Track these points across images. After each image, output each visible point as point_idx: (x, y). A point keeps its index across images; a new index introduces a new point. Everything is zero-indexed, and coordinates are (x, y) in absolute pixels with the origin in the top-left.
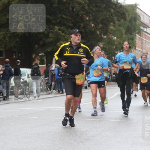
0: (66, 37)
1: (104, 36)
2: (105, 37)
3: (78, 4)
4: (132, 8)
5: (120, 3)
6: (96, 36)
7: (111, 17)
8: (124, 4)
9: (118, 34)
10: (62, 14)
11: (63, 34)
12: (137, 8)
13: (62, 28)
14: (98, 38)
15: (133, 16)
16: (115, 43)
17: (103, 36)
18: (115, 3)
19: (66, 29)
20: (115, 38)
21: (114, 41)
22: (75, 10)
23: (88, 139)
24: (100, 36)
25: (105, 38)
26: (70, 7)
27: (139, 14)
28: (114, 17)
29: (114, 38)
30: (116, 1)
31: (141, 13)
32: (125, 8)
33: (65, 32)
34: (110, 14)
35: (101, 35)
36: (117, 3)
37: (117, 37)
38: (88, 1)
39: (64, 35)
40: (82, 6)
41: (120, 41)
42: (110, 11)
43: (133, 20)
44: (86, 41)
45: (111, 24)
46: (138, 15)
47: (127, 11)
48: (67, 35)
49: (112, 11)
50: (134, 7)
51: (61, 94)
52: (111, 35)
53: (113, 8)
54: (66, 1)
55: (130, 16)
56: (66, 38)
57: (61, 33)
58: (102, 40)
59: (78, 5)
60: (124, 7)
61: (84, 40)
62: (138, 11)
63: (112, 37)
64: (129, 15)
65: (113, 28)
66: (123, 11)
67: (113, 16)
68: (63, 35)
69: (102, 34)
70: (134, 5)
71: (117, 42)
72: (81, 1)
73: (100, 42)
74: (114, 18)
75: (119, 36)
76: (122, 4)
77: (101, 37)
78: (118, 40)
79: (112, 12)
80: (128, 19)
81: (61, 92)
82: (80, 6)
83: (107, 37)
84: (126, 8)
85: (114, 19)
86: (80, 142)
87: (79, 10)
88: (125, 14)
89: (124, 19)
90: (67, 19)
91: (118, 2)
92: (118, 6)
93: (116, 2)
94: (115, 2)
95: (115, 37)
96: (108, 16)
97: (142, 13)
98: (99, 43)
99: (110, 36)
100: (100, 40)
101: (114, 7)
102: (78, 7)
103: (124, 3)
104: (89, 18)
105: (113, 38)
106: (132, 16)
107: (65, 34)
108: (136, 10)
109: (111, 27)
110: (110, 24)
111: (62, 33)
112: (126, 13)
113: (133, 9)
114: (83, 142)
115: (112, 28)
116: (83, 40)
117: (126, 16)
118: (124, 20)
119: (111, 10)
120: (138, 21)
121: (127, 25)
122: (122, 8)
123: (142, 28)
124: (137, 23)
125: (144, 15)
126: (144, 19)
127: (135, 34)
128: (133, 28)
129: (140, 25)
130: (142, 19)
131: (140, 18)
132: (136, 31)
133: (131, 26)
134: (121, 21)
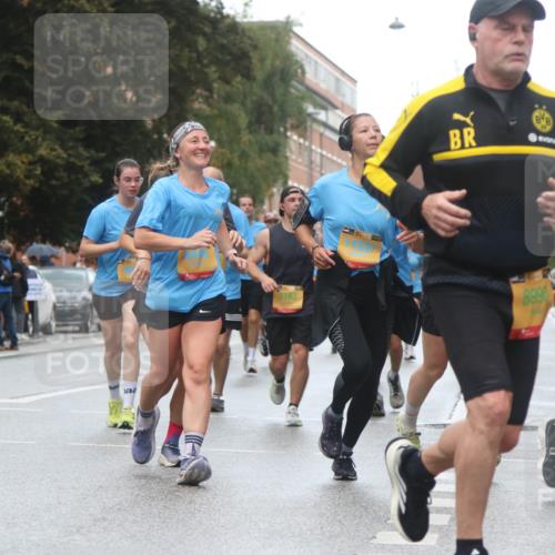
0: (27, 138)
4: (273, 36)
5: (228, 16)
6: (139, 137)
7: (198, 66)
8: (245, 20)
9: (222, 132)
10: (16, 54)
11: (18, 127)
12: (291, 35)
13: (16, 103)
14: (149, 145)
15: (278, 63)
17: (165, 136)
18: (212, 15)
23: (104, 519)
24: (156, 136)
27: (299, 59)
28: (207, 66)
30: (217, 7)
31: (307, 56)
32: (248, 33)
33: (26, 119)
34: (194, 55)
35: (160, 134)
36: (219, 16)
37: (219, 142)
39: (22, 130)
41: (229, 156)
42: (192, 46)
43: (276, 79)
44: (103, 155)
45: (198, 91)
46: (297, 62)
47: (255, 47)
48: (32, 133)
49: (202, 43)
50: (281, 32)
51: (7, 349)
53: (204, 34)
54: (29, 4)
55: (268, 62)
56: (27, 143)
57: (11, 123)
60: (243, 31)
61: (97, 151)
62: (295, 46)
64: (262, 60)
65: (204, 107)
66: (242, 45)
67: (205, 62)
68: (18, 131)
69: (164, 130)
70: (282, 22)
71: (217, 158)
73: (155, 159)
74: (206, 70)
75: (225, 138)
76: (238, 19)
77: (161, 138)
78: (224, 150)
79: (201, 49)
80: (259, 74)
81: (7, 344)
84: (252, 35)
85: (206, 74)
86: (75, 530)
88: (249, 58)
89: (243, 76)
91: (221, 13)
92: (221, 26)
93: (216, 13)
94: (212, 11)
96: (185, 65)
97: (311, 54)
98: (152, 160)
100: (156, 152)
101: (207, 29)
103: (246, 16)
106: (272, 66)
107: (26, 125)
108: (288, 43)
109: (196, 105)
110: (193, 93)
111: (15, 124)
112: (251, 54)
113: (277, 40)
114: (84, 530)
115: (200, 109)
116: (93, 152)
117: (251, 63)
118: (245, 80)
119: (196, 42)
120: (294, 83)
121: (254, 98)
122: (237, 34)
123: (310, 109)
124: (293, 91)
125: (316, 63)
126: (318, 77)
127: (286, 130)
128: (276, 109)
129: (303, 98)
130: (310, 76)
131: (304, 72)
132: (290, 122)
133: (270, 103)
134: (234, 83)
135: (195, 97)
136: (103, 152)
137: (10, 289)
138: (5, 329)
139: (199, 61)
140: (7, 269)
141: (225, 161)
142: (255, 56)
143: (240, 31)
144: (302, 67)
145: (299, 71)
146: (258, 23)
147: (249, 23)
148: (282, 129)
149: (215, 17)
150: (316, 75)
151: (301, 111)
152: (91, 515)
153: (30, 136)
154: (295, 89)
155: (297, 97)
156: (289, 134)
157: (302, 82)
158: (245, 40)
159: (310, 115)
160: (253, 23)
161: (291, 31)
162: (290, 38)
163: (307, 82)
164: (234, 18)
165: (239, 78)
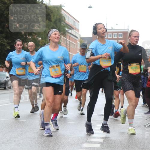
1: (29, 36)
2: (30, 37)
3: (3, 4)
4: (57, 9)
6: (20, 37)
8: (49, 5)
9: (43, 35)
12: (62, 9)
14: (23, 39)
15: (58, 17)
16: (40, 43)
17: (27, 36)
20: (40, 38)
21: (39, 41)
23: (10, 140)
24: (25, 36)
25: (30, 38)
27: (64, 16)
29: (38, 39)
30: (41, 1)
31: (66, 15)
32: (50, 9)
35: (26, 36)
37: (42, 38)
38: (13, 1)
40: (6, 6)
41: (45, 42)
43: (58, 21)
44: (10, 41)
46: (63, 17)
47: (52, 12)
50: (59, 8)
52: (36, 35)
55: (55, 17)
58: (27, 41)
59: (3, 5)
60: (49, 8)
61: (9, 40)
62: (63, 12)
63: (37, 37)
64: (54, 16)
66: (48, 12)
70: (59, 6)
71: (41, 42)
72: (6, 1)
73: (25, 43)
75: (43, 37)
76: (47, 5)
78: (43, 40)
80: (53, 20)
82: (5, 6)
83: (32, 38)
84: (51, 9)
87: (3, 10)
88: (50, 15)
89: (49, 20)
91: (43, 3)
93: (41, 3)
95: (40, 37)
99: (35, 37)
102: (3, 7)
103: (49, 4)
105: (37, 38)
106: (57, 17)
112: (51, 14)
113: (58, 11)
114: (4, 143)
116: (8, 41)
117: (51, 17)
118: (49, 21)
120: (62, 22)
121: (52, 26)
122: (47, 9)
123: (67, 29)
124: (62, 24)
125: (68, 17)
126: (69, 21)
129: (65, 26)
130: (67, 20)
131: (65, 19)
132: (61, 33)
134: (46, 22)
136: (10, 40)
141: (43, 43)
142: (52, 15)
144: (65, 18)
145: (64, 19)
146: (53, 6)
150: (68, 20)
151: (64, 30)
152: (6, 139)
154: (63, 24)
155: (63, 26)
156: (61, 36)
157: (65, 22)
159: (66, 31)
160: (51, 6)
161: (62, 8)
162: (61, 10)
164: (46, 4)
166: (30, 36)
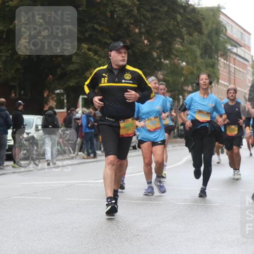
1: (165, 60)
2: (167, 62)
3: (121, 6)
4: (212, 14)
5: (191, 5)
6: (151, 61)
7: (177, 28)
8: (199, 7)
9: (189, 58)
10: (94, 24)
11: (96, 57)
12: (220, 13)
13: (95, 46)
14: (155, 64)
15: (214, 26)
16: (184, 72)
17: (163, 60)
18: (184, 4)
19: (101, 48)
20: (184, 63)
21: (182, 68)
22: (115, 16)
24: (158, 60)
25: (167, 64)
26: (107, 10)
28: (181, 28)
29: (181, 64)
30: (186, 1)
31: (227, 22)
32: (200, 13)
33: (99, 53)
34: (176, 23)
35: (160, 59)
36: (187, 5)
37: (187, 63)
38: (138, 1)
39: (98, 58)
40: (127, 10)
41: (192, 69)
42: (175, 19)
43: (213, 34)
45: (178, 39)
46: (223, 25)
47: (204, 19)
48: (102, 59)
49: (179, 17)
50: (216, 11)
51: (92, 158)
52: (177, 58)
53: (180, 14)
54: (100, 1)
55: (210, 26)
56: (100, 64)
57: (92, 55)
58: (162, 68)
59: (121, 8)
60: (198, 12)
62: (222, 18)
63: (179, 61)
64: (207, 25)
65: (180, 46)
66: (198, 18)
67: (181, 26)
68: (96, 59)
69: (162, 58)
70: (216, 7)
71: (187, 70)
72: (127, 2)
73: (158, 71)
74: (181, 30)
75: (190, 61)
76: (196, 6)
77: (160, 61)
78: (189, 67)
79: (178, 20)
80: (206, 32)
81: (92, 155)
82: (124, 10)
83: (170, 62)
84: (202, 13)
85: (181, 32)
86: (125, 240)
87: (122, 16)
88: (201, 24)
89: (198, 32)
90: (102, 31)
91: (188, 4)
92: (188, 9)
93: (185, 4)
94: (183, 2)
95: (183, 61)
96: (171, 27)
97: (229, 22)
98: (156, 72)
99: (176, 61)
100: (158, 68)
101: (182, 11)
102: (121, 12)
103: (199, 5)
104: (140, 29)
105: (179, 64)
106: (212, 27)
107: (99, 56)
108: (219, 17)
109: (177, 46)
110: (175, 40)
111: (95, 55)
113: (214, 16)
115: (178, 48)
117: (202, 26)
118: (199, 34)
119: (176, 17)
120: (222, 35)
121: (203, 42)
122: (195, 13)
123: (229, 47)
124: (221, 39)
125: (232, 26)
126: (233, 32)
127: (218, 57)
128: (213, 47)
129: (226, 42)
130: (229, 32)
131: (226, 30)
132: (220, 53)
133: (211, 44)
134: (194, 35)
135: (176, 42)
137: (93, 131)
138: (91, 149)
139: (178, 26)
140: (91, 122)
141: (190, 72)
142: (203, 23)
143: (197, 11)
144: (225, 28)
145: (224, 29)
147: (201, 8)
148: (216, 57)
149: (185, 6)
151: (225, 48)
153: (101, 61)
154: (222, 38)
155: (223, 42)
156: (219, 58)
157: (225, 35)
158: (199, 15)
159: (229, 50)
160: (203, 8)
161: (220, 11)
162: (220, 14)
163: (228, 35)
164: (194, 6)
165: (196, 33)
166: (168, 60)
